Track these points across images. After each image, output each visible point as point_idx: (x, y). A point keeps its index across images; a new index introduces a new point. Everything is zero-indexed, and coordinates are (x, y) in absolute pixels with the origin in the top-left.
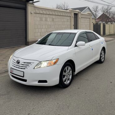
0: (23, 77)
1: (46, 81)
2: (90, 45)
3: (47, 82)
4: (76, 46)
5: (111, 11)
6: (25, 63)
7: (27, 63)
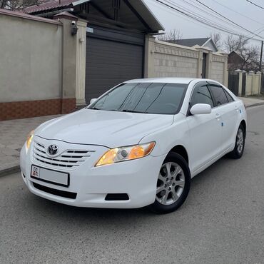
0: (67, 186)
1: (124, 197)
2: (217, 114)
3: (128, 199)
4: (189, 114)
5: (246, 46)
6: (72, 152)
7: (76, 152)
